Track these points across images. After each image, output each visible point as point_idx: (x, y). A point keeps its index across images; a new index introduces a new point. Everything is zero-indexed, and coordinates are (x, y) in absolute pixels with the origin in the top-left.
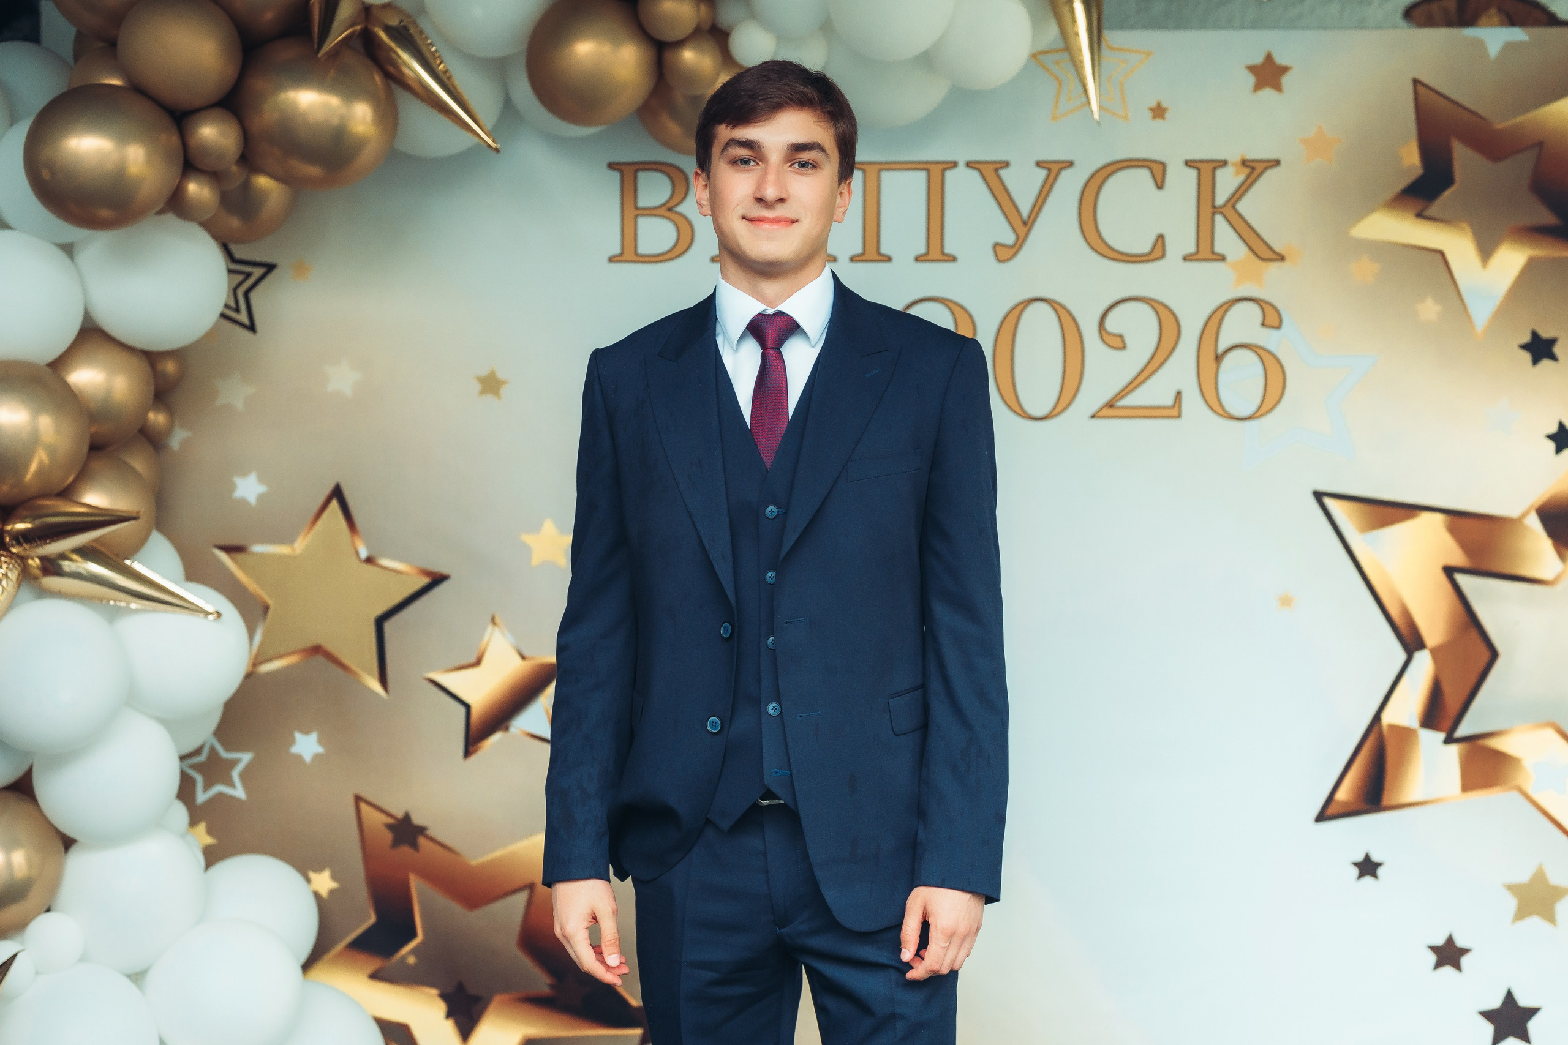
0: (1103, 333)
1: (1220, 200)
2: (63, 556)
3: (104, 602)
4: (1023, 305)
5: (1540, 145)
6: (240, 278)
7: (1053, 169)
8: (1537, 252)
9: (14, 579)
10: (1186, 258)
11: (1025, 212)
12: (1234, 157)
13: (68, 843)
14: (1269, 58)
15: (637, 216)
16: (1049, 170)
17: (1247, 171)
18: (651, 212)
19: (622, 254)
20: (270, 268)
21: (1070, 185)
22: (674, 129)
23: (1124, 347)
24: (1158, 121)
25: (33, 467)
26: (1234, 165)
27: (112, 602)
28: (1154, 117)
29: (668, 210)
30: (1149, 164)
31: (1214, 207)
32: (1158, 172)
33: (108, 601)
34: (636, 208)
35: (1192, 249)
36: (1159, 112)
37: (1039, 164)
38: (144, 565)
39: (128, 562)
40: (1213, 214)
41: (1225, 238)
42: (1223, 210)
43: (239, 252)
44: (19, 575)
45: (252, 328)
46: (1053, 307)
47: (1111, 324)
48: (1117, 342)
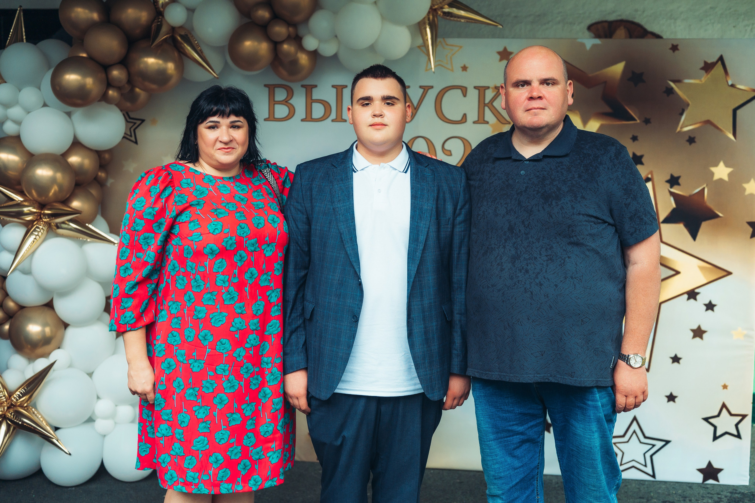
0: (443, 149)
1: (487, 101)
2: (64, 223)
3: (78, 239)
4: (414, 139)
5: (605, 82)
6: (132, 124)
7: (426, 89)
8: (604, 122)
9: (46, 230)
10: (474, 122)
11: (415, 104)
12: (492, 85)
13: (66, 326)
14: (505, 49)
15: (274, 104)
16: (424, 89)
17: (497, 90)
18: (280, 103)
19: (269, 118)
20: (143, 121)
21: (432, 95)
22: (284, 73)
23: (451, 155)
24: (464, 72)
25: (53, 191)
26: (492, 88)
27: (81, 239)
28: (463, 70)
29: (285, 102)
30: (462, 88)
31: (485, 104)
32: (464, 91)
33: (80, 238)
34: (274, 101)
35: (476, 119)
36: (464, 68)
37: (421, 87)
38: (93, 226)
39: (87, 225)
40: (484, 106)
41: (489, 115)
42: (488, 105)
43: (132, 115)
44: (47, 228)
45: (136, 142)
46: (426, 140)
47: (447, 147)
48: (449, 153)
